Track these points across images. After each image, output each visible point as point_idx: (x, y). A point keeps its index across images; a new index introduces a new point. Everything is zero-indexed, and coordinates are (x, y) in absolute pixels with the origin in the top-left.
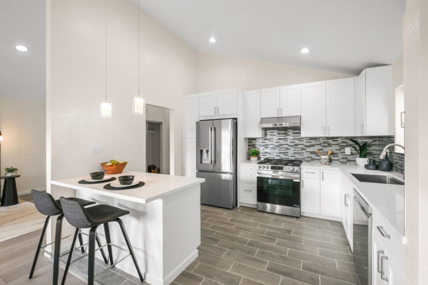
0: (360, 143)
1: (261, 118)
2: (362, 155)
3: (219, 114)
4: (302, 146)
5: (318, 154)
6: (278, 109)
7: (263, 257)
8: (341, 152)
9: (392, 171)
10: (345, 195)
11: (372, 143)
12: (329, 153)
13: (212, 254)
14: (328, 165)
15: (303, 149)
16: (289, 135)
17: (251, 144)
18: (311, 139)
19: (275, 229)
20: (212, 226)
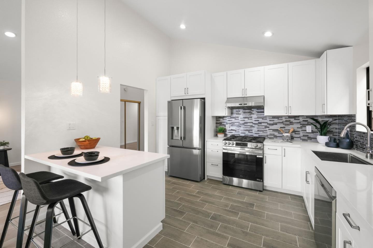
0: (321, 122)
1: (227, 98)
2: (322, 133)
3: (189, 94)
4: (266, 124)
5: (281, 131)
6: (243, 89)
7: (224, 232)
8: (302, 130)
9: (352, 149)
10: (306, 172)
11: (332, 122)
12: (291, 131)
13: (176, 227)
14: (289, 142)
15: (266, 127)
16: (253, 114)
17: (218, 122)
18: (274, 117)
19: (239, 202)
20: (180, 198)
